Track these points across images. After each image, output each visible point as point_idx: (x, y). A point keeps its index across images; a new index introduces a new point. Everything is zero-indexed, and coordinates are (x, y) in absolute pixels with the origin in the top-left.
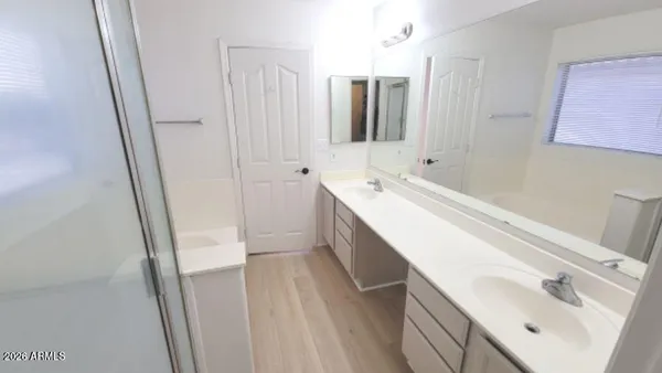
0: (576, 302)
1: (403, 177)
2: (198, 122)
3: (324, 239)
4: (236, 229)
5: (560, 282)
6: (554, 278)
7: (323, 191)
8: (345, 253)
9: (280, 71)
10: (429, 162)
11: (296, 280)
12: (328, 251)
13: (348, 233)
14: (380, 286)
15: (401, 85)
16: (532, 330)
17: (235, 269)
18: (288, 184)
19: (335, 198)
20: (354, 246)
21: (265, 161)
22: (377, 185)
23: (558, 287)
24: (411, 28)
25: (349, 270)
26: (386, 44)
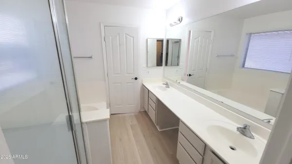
0: (252, 137)
1: (178, 81)
2: (91, 57)
3: (144, 109)
4: (106, 103)
5: (245, 128)
6: (242, 126)
7: (143, 87)
8: (152, 114)
9: (126, 37)
10: (190, 75)
11: (131, 125)
12: (145, 113)
13: (154, 105)
14: (168, 129)
15: (178, 42)
16: (232, 149)
17: (105, 120)
18: (128, 84)
19: (149, 90)
20: (156, 111)
21: (119, 74)
22: (167, 85)
23: (244, 130)
24: (182, 18)
25: (154, 122)
26: (171, 25)
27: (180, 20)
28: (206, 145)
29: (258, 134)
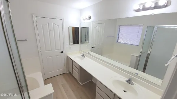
0: (133, 84)
1: (89, 53)
2: (26, 40)
3: (69, 71)
4: (41, 72)
5: (129, 80)
7: (68, 58)
8: (77, 75)
9: (54, 25)
11: (62, 85)
12: (70, 74)
13: (77, 70)
14: (86, 83)
16: (125, 91)
18: (57, 56)
19: (72, 60)
20: (79, 74)
21: (50, 50)
22: (83, 56)
23: (129, 81)
24: (91, 17)
25: (78, 80)
26: (84, 20)
27: (90, 18)
28: (115, 95)
29: (135, 82)
